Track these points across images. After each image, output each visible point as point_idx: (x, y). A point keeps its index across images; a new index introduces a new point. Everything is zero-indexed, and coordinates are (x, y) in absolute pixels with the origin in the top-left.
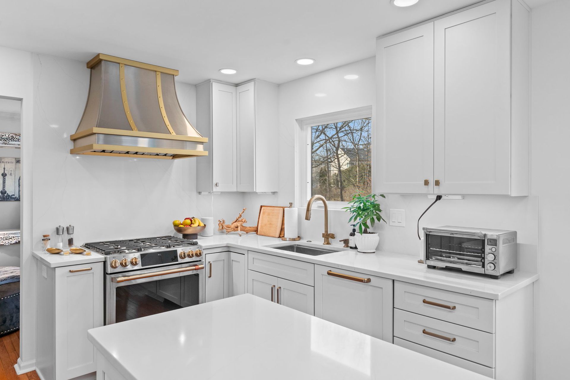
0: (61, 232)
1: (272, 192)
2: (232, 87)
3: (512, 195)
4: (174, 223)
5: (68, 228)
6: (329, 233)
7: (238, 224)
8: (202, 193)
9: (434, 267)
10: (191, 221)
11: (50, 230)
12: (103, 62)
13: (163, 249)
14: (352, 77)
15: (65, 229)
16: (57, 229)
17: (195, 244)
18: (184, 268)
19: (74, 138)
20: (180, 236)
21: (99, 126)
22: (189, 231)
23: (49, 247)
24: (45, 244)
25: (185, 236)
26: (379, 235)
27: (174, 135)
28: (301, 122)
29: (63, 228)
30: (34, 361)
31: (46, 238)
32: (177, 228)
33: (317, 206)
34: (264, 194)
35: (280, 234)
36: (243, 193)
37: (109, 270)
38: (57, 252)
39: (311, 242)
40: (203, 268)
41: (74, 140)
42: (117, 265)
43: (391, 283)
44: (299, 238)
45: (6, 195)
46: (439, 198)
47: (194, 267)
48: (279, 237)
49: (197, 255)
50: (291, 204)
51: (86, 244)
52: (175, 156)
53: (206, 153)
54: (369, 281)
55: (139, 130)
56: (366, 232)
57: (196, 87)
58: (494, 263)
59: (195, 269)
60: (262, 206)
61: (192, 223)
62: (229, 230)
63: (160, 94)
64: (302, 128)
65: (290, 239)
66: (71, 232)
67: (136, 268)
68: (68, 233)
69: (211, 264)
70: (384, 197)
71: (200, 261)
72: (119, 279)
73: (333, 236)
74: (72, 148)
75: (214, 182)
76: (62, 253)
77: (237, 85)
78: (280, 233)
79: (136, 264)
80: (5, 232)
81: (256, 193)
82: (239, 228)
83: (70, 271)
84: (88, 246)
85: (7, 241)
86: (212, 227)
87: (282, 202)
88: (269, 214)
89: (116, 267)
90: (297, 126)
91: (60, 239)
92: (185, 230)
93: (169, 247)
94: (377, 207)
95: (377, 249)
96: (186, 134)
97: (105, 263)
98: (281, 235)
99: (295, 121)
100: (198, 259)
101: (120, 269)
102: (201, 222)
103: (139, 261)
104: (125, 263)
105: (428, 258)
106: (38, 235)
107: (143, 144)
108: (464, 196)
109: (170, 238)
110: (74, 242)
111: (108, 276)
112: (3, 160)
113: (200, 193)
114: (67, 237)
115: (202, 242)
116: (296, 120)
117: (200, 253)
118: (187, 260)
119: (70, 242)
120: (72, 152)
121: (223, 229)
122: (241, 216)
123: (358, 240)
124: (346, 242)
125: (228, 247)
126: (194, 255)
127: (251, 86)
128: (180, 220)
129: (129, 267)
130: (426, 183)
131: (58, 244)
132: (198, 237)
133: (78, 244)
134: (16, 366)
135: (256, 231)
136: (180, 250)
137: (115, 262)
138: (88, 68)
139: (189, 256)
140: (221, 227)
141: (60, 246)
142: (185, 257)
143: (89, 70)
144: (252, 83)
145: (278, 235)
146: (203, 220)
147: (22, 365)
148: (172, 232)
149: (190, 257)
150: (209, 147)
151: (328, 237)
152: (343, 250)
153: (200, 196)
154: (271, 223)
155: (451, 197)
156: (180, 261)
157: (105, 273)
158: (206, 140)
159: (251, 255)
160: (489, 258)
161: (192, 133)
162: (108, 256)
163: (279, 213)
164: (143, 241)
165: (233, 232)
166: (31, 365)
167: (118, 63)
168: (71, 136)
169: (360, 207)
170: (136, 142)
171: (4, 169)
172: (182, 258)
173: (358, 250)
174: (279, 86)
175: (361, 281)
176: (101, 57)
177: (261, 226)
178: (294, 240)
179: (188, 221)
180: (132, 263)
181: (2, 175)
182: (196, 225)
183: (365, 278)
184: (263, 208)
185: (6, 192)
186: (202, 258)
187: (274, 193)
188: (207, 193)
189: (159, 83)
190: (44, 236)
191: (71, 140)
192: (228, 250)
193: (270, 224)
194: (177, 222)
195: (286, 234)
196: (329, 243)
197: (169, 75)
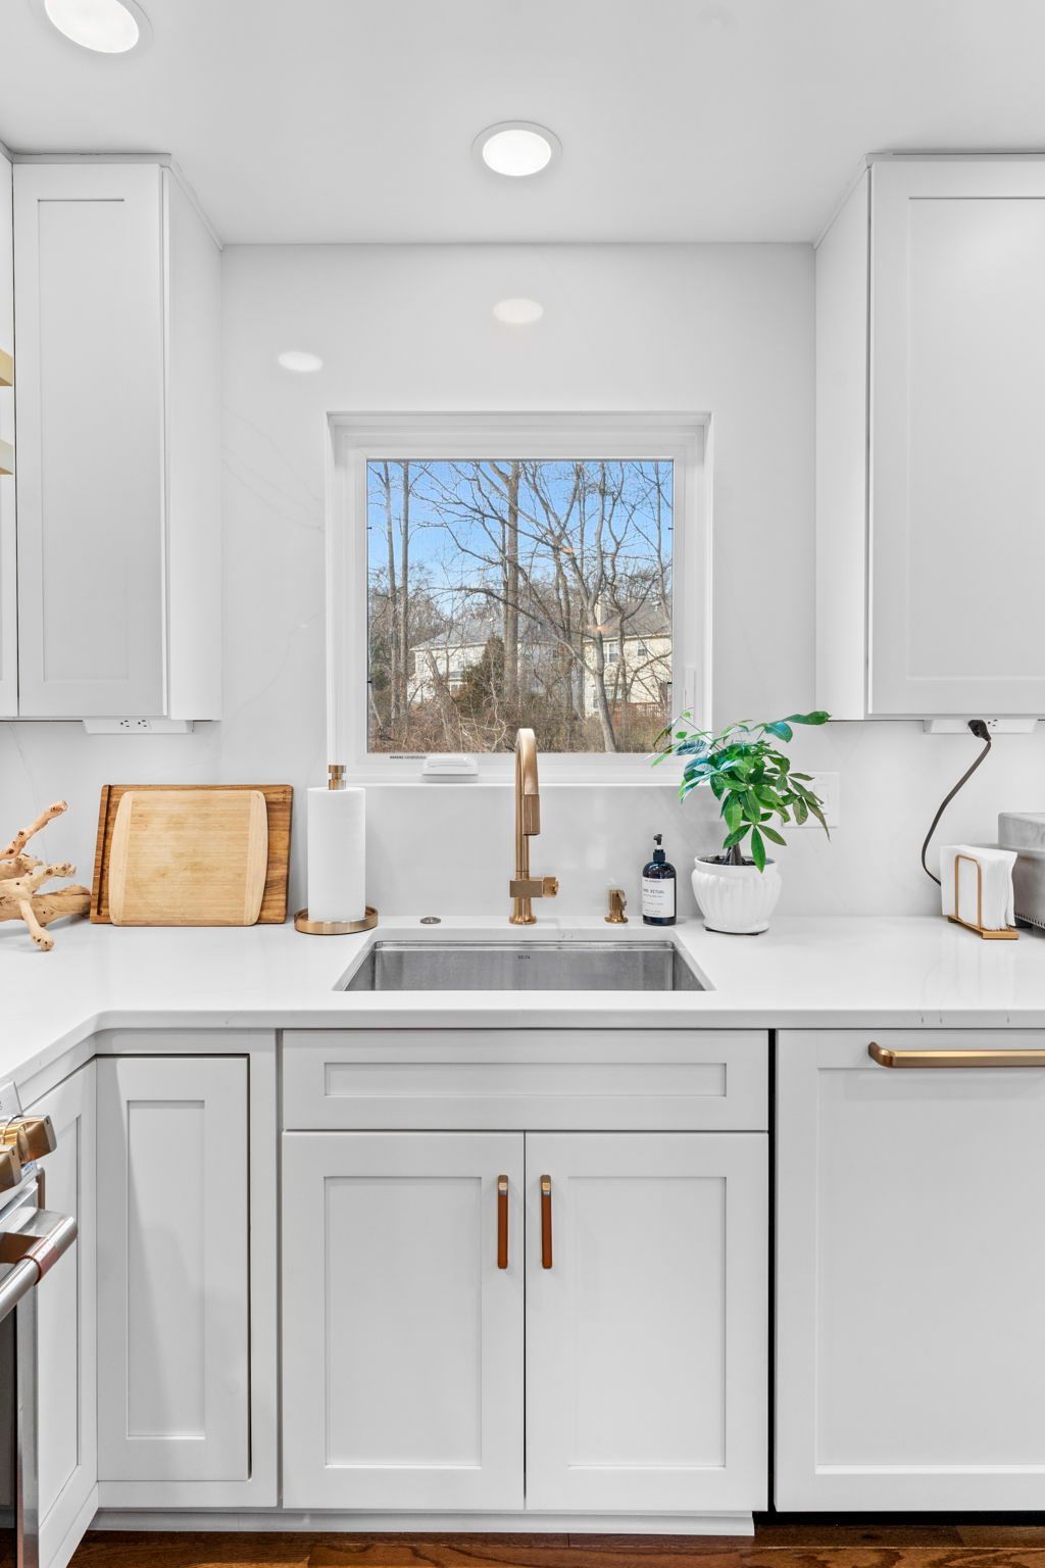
6: (532, 874)
28: (334, 431)
35: (262, 909)
39: (437, 921)
48: (260, 922)
59: (40, 1272)
60: (110, 787)
64: (336, 458)
73: (550, 887)
78: (263, 901)
88: (176, 823)
98: (267, 912)
122: (22, 844)
125: (101, 1033)
135: (94, 908)
145: (245, 910)
151: (527, 891)
154: (196, 864)
163: (247, 814)
177: (134, 885)
184: (128, 797)
187: (194, 724)
192: (97, 1049)
193: (195, 867)
195: (319, 901)
196: (532, 920)
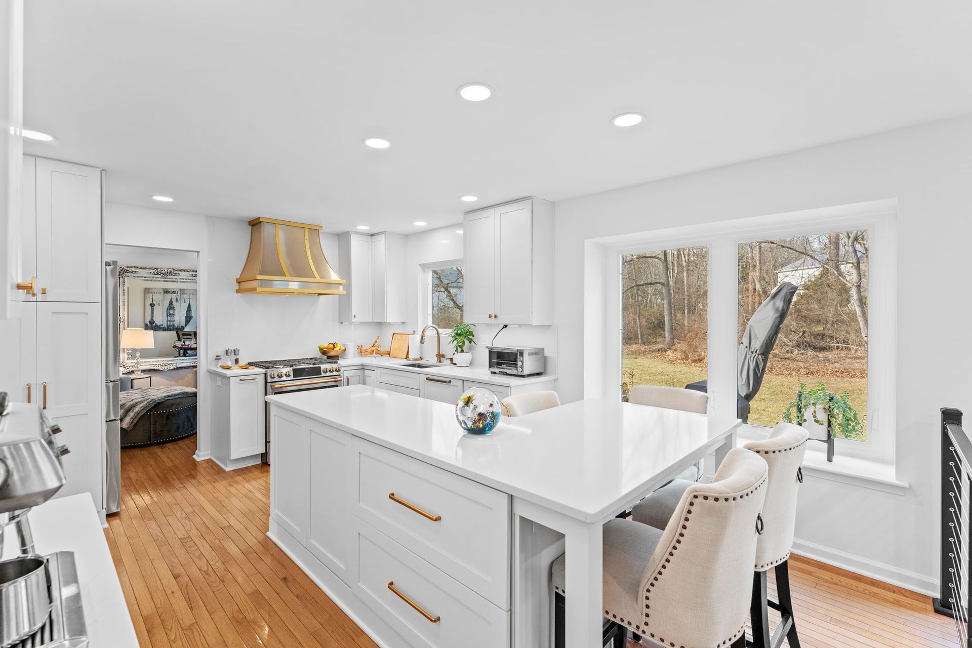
0: (229, 354)
1: (402, 322)
2: (368, 237)
3: (533, 324)
4: (319, 347)
5: (234, 351)
6: (441, 353)
7: (374, 348)
8: (344, 323)
9: (495, 373)
10: (334, 345)
11: (220, 351)
12: (262, 223)
13: (311, 366)
14: (460, 232)
15: (233, 351)
16: (227, 351)
17: (336, 363)
18: (326, 380)
19: (239, 281)
20: (325, 357)
21: (261, 274)
22: (332, 353)
23: (220, 364)
24: (218, 362)
25: (329, 357)
26: (472, 354)
27: (318, 279)
28: (424, 267)
29: (231, 350)
30: (210, 452)
31: (218, 358)
32: (322, 351)
33: (431, 333)
34: (395, 324)
36: (380, 323)
37: (269, 380)
38: (229, 368)
39: (427, 359)
40: (341, 380)
41: (239, 282)
42: (275, 376)
43: (462, 381)
44: (421, 358)
45: (154, 325)
46: (505, 326)
47: (334, 380)
49: (336, 371)
50: (414, 332)
51: (249, 363)
52: (319, 294)
53: (345, 292)
54: (450, 382)
55: (291, 276)
56: (462, 351)
57: (339, 236)
58: (522, 367)
59: (335, 381)
60: (394, 333)
61: (334, 348)
62: (367, 353)
63: (308, 246)
64: (424, 271)
65: (413, 359)
66: (237, 353)
67: (289, 379)
68: (235, 355)
69: (348, 379)
70: (475, 326)
71: (339, 375)
72: (276, 386)
73: (443, 356)
74: (238, 288)
75: (353, 314)
76: (232, 368)
77: (372, 235)
78: (406, 354)
79: (289, 376)
80: (164, 359)
81: (386, 323)
82: (374, 352)
83: (241, 380)
84: (251, 364)
85: (166, 367)
86: (352, 350)
87: (408, 330)
88: (399, 340)
89: (274, 378)
90: (420, 269)
91: (229, 359)
92: (328, 353)
93: (314, 364)
94: (471, 334)
95: (471, 364)
96: (330, 278)
97: (266, 374)
98: (407, 357)
99: (418, 266)
100: (337, 373)
101: (276, 379)
102: (341, 346)
103: (291, 373)
104: (281, 375)
105: (490, 367)
106: (212, 356)
107: (294, 286)
108: (520, 326)
109: (316, 359)
110: (240, 361)
111: (268, 385)
112: (151, 291)
113: (342, 323)
114: (234, 357)
115: (341, 362)
116: (420, 265)
117: (339, 370)
118: (329, 374)
119: (237, 361)
120: (237, 291)
121: (361, 352)
122: (376, 342)
123: (459, 358)
124: (451, 360)
125: (363, 365)
126: (334, 370)
127: (382, 237)
128: (325, 344)
129: (284, 378)
130: (490, 316)
131: (228, 362)
132: (340, 359)
133: (243, 362)
134: (194, 456)
135: (389, 354)
136: (323, 367)
137: (274, 375)
138: (249, 225)
139: (330, 371)
140: (360, 351)
141: (229, 364)
142: (327, 372)
143: (251, 227)
144: (383, 235)
145: (405, 357)
146: (344, 345)
147: (200, 454)
148: (318, 355)
149: (332, 372)
150: (348, 288)
151: (440, 357)
152: (448, 365)
153: (342, 325)
155: (513, 326)
156: (323, 374)
157: (266, 382)
158: (344, 282)
159: (379, 371)
160: (519, 364)
161: (334, 277)
162: (268, 370)
163: (406, 339)
164: (294, 361)
165: (371, 355)
166: (207, 455)
167: (274, 223)
168: (237, 279)
169: (457, 334)
170: (288, 285)
171: (153, 299)
172: (324, 372)
173: (457, 365)
174: (406, 236)
175: (444, 382)
176: (261, 220)
177: (393, 350)
178: (416, 360)
179: (332, 346)
180: (286, 375)
181: (151, 305)
182: (337, 349)
183: (448, 380)
184: (395, 335)
185: (154, 322)
186: (341, 373)
187: (403, 323)
188: (348, 323)
189: (307, 237)
190: (217, 356)
191: (237, 282)
192: (363, 368)
193: (400, 348)
194: (322, 347)
195: (411, 356)
196: (440, 362)
197: (314, 231)
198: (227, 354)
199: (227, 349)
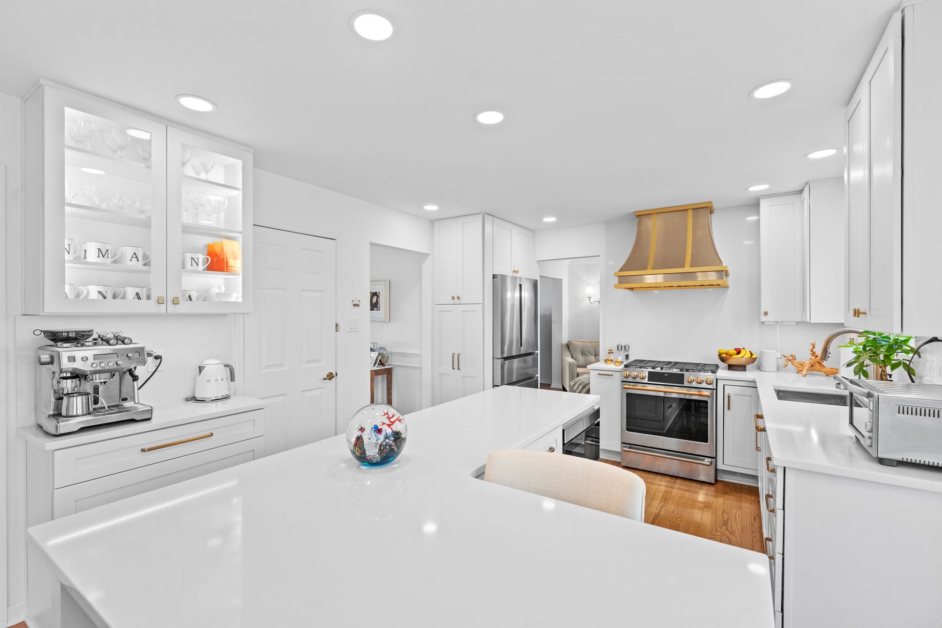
0: (620, 349)
2: (796, 195)
5: (625, 346)
10: (738, 352)
12: (640, 217)
15: (623, 347)
16: (618, 346)
22: (733, 361)
25: (730, 366)
29: (622, 346)
31: (611, 352)
32: (720, 357)
40: (711, 396)
47: (698, 393)
49: (707, 382)
55: (653, 269)
59: (700, 395)
66: (628, 349)
67: (642, 381)
68: (625, 350)
69: (729, 397)
71: (712, 389)
75: (763, 311)
77: (801, 192)
79: (643, 378)
89: (627, 377)
91: (619, 355)
93: (683, 370)
97: (621, 373)
100: (708, 387)
101: (630, 379)
102: (750, 354)
103: (647, 376)
104: (635, 376)
111: (621, 384)
114: (623, 354)
117: (711, 382)
118: (695, 385)
119: (627, 357)
126: (703, 381)
129: (638, 380)
136: (687, 374)
137: (626, 374)
141: (620, 359)
142: (693, 382)
149: (699, 383)
157: (623, 381)
167: (650, 214)
172: (689, 382)
176: (636, 214)
179: (735, 352)
180: (640, 377)
182: (744, 356)
186: (719, 387)
189: (690, 219)
190: (609, 350)
192: (756, 385)
194: (721, 352)
197: (707, 209)
198: (618, 350)
199: (618, 344)
